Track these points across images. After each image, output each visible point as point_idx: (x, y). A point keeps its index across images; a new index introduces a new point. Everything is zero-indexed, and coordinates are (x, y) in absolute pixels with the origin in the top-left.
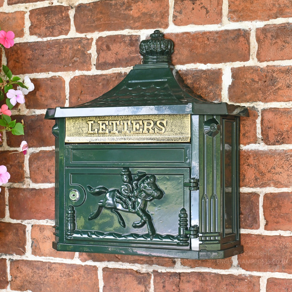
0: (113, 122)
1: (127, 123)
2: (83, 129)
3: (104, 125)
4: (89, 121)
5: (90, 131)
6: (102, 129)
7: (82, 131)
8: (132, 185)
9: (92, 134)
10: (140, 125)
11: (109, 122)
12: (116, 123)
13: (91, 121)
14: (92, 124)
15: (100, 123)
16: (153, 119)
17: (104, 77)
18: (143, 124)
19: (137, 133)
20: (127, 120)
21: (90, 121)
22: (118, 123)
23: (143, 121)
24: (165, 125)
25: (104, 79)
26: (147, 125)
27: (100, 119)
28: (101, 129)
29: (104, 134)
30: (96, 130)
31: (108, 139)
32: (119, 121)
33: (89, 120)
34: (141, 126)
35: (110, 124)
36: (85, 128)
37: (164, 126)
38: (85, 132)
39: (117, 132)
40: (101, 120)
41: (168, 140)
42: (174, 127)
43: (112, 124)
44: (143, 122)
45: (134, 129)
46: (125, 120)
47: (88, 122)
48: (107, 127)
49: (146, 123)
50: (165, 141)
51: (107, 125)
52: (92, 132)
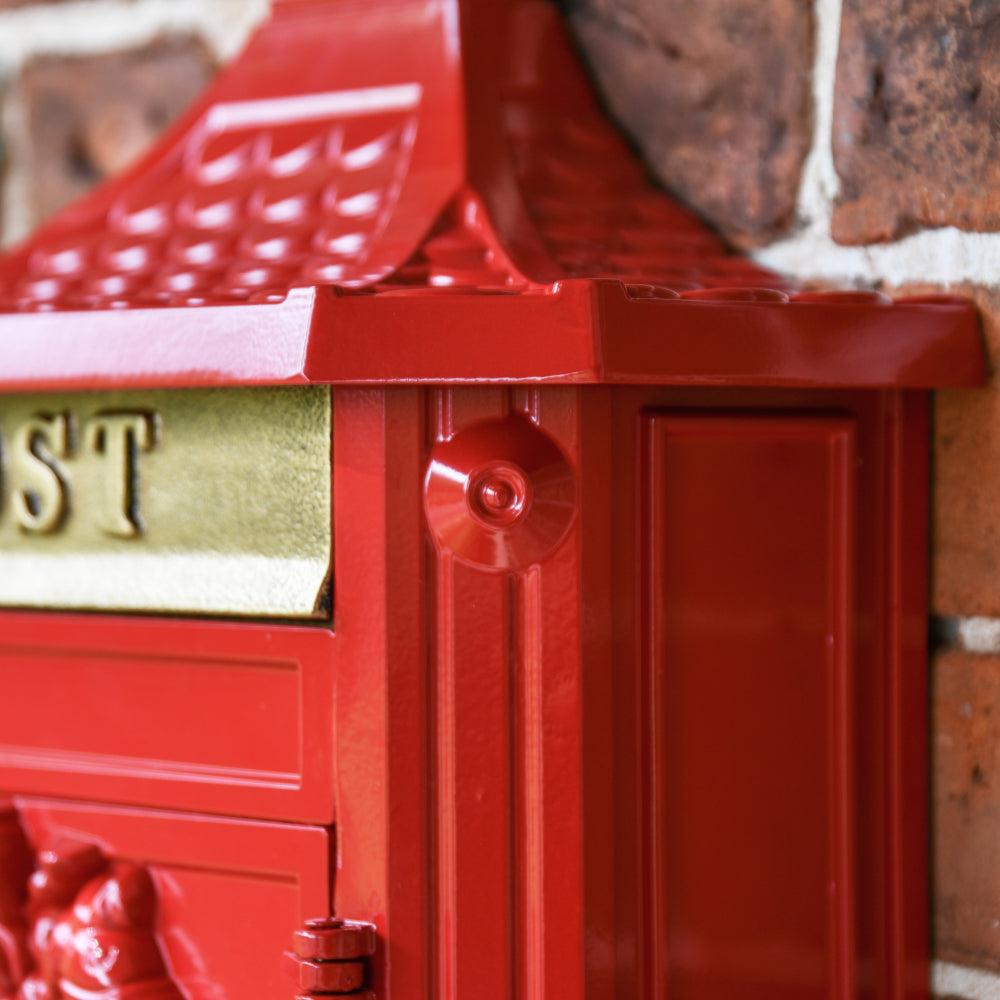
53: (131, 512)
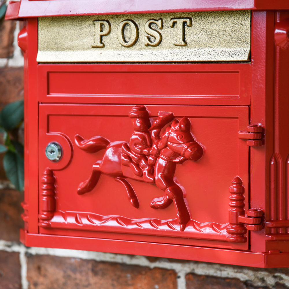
53: (184, 40)
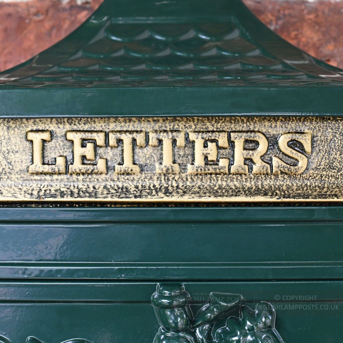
0: (123, 137)
1: (174, 142)
2: (12, 157)
3: (90, 146)
4: (32, 131)
5: (38, 166)
6: (84, 157)
7: (10, 163)
8: (193, 334)
9: (46, 174)
10: (219, 148)
11: (107, 135)
12: (134, 140)
13: (43, 131)
14: (44, 141)
15: (76, 138)
16: (264, 131)
17: (10, 10)
18: (232, 144)
19: (211, 174)
20: (172, 131)
21: (37, 131)
22: (140, 139)
23: (232, 135)
24: (308, 147)
25: (9, 15)
26: (245, 149)
27: (75, 128)
28: (77, 160)
29: (91, 173)
30: (60, 162)
31: (105, 192)
32: (143, 135)
33: (35, 128)
34: (222, 151)
35: (112, 141)
36: (17, 155)
37: (303, 151)
38: (18, 167)
39: (136, 169)
40: (80, 131)
41: (320, 196)
42: (338, 156)
43: (120, 141)
44: (229, 137)
45: (199, 161)
46: (165, 131)
47: (31, 136)
48: (100, 151)
49: (242, 140)
50: (310, 200)
51: (101, 147)
52: (47, 168)
